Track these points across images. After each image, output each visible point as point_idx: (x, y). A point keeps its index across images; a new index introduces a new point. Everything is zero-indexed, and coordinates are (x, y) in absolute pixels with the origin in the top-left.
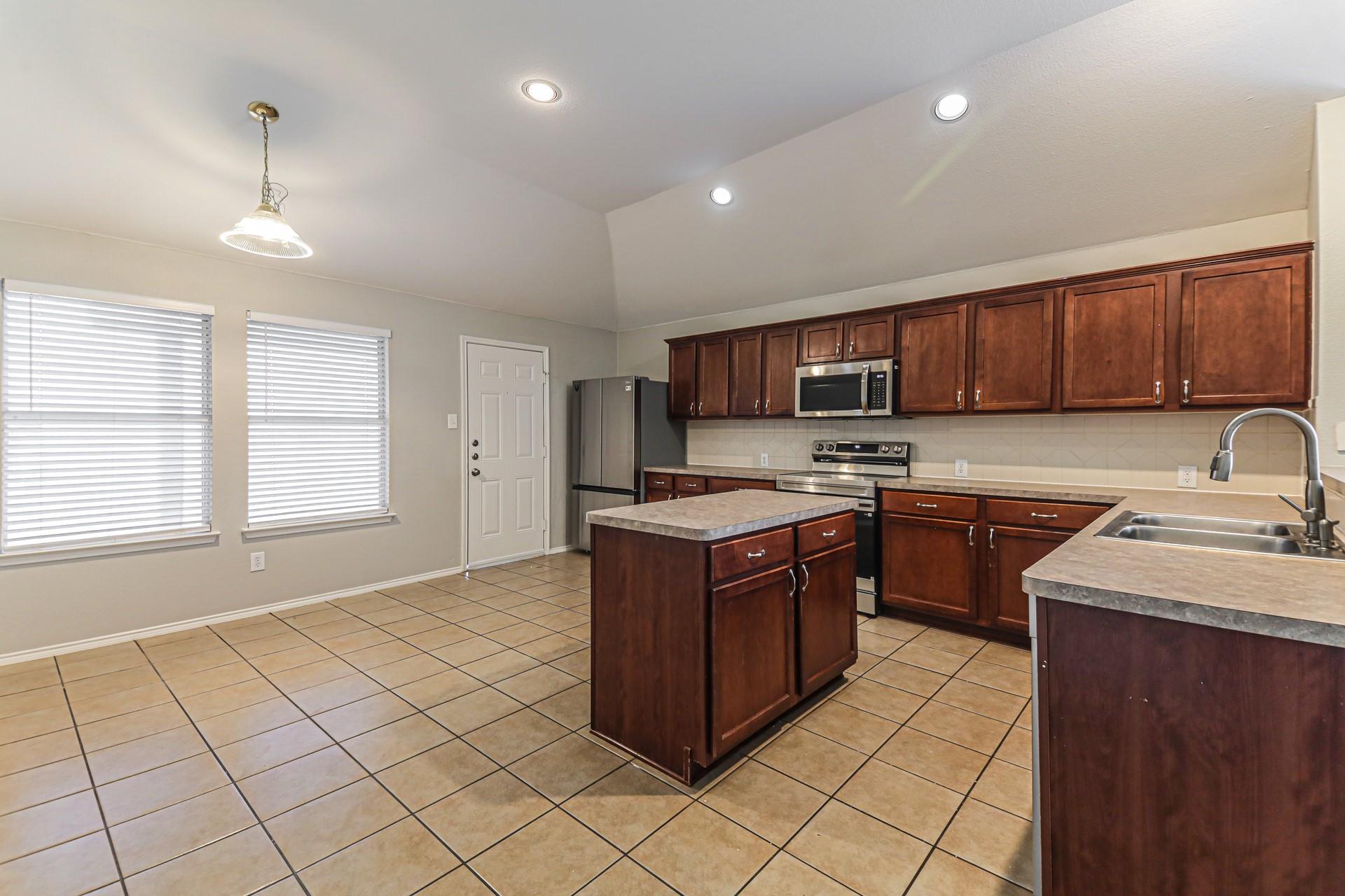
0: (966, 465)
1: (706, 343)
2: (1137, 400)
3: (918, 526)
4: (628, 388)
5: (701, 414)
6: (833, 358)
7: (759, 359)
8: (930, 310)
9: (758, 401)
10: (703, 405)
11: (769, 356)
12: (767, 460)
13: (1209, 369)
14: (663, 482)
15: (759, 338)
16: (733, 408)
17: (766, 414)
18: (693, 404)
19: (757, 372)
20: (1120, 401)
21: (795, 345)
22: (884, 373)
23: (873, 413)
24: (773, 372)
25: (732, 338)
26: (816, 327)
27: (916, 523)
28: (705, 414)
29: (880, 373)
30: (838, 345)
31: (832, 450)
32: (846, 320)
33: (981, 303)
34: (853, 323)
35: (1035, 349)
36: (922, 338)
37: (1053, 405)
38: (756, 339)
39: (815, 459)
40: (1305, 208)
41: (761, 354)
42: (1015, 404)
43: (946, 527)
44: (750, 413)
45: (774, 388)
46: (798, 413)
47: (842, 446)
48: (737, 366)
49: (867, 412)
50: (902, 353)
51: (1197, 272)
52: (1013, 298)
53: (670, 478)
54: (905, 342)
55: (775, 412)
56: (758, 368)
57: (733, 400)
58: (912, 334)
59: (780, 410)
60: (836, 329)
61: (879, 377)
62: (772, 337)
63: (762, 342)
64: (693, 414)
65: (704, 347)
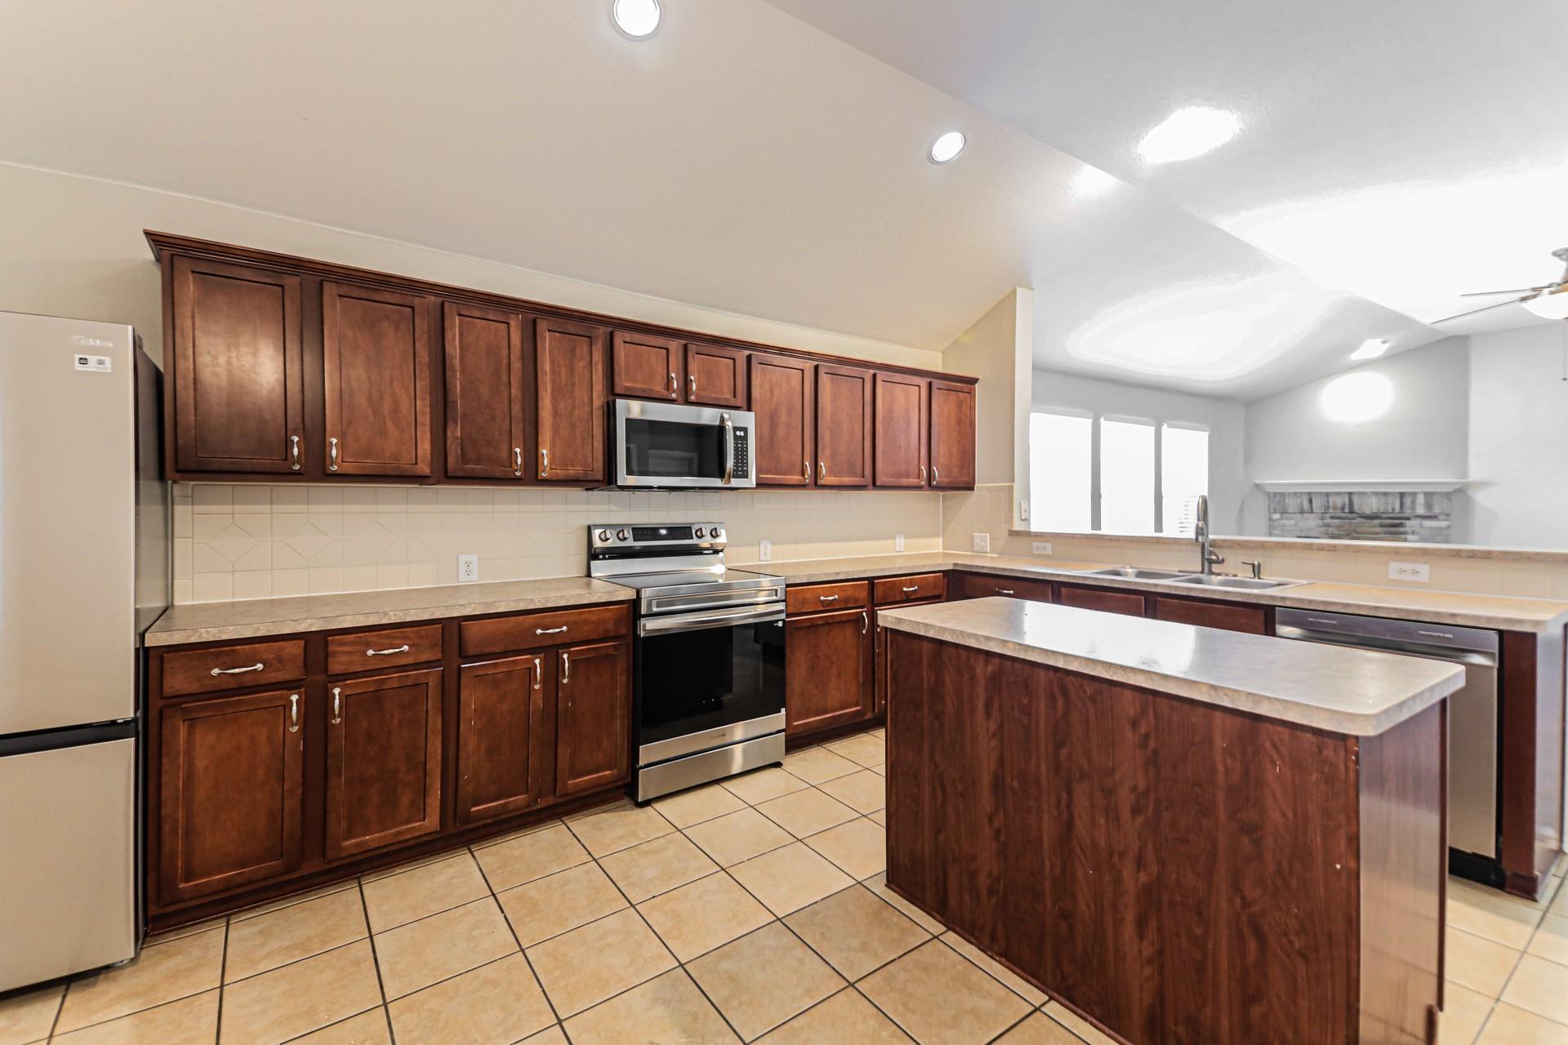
0: (769, 547)
1: (344, 290)
2: (913, 481)
3: (821, 625)
4: (101, 363)
5: (335, 468)
6: (664, 393)
7: (517, 365)
8: (778, 360)
9: (518, 450)
10: (342, 446)
11: (546, 365)
12: (474, 568)
13: (942, 460)
14: (260, 666)
15: (515, 322)
16: (451, 460)
17: (540, 478)
18: (296, 439)
19: (513, 391)
20: (905, 481)
21: (598, 357)
22: (745, 430)
23: (735, 482)
24: (554, 398)
25: (446, 304)
26: (638, 337)
27: (820, 622)
28: (348, 468)
29: (740, 429)
30: (673, 375)
31: (625, 539)
32: (684, 342)
33: (821, 365)
34: (692, 348)
35: (858, 426)
36: (772, 392)
37: (871, 483)
38: (508, 324)
39: (593, 555)
40: (943, 353)
41: (523, 358)
42: (847, 480)
43: (844, 619)
44: (498, 472)
45: (556, 430)
46: (624, 478)
47: (640, 532)
48: (458, 367)
49: (729, 481)
50: (754, 406)
51: (936, 383)
52: (845, 370)
53: (295, 649)
54: (755, 393)
55: (560, 473)
56: (515, 383)
57: (449, 442)
58: (761, 386)
59: (571, 472)
60: (667, 349)
61: (738, 433)
62: (549, 331)
63: (522, 332)
64: (297, 467)
65: (338, 299)
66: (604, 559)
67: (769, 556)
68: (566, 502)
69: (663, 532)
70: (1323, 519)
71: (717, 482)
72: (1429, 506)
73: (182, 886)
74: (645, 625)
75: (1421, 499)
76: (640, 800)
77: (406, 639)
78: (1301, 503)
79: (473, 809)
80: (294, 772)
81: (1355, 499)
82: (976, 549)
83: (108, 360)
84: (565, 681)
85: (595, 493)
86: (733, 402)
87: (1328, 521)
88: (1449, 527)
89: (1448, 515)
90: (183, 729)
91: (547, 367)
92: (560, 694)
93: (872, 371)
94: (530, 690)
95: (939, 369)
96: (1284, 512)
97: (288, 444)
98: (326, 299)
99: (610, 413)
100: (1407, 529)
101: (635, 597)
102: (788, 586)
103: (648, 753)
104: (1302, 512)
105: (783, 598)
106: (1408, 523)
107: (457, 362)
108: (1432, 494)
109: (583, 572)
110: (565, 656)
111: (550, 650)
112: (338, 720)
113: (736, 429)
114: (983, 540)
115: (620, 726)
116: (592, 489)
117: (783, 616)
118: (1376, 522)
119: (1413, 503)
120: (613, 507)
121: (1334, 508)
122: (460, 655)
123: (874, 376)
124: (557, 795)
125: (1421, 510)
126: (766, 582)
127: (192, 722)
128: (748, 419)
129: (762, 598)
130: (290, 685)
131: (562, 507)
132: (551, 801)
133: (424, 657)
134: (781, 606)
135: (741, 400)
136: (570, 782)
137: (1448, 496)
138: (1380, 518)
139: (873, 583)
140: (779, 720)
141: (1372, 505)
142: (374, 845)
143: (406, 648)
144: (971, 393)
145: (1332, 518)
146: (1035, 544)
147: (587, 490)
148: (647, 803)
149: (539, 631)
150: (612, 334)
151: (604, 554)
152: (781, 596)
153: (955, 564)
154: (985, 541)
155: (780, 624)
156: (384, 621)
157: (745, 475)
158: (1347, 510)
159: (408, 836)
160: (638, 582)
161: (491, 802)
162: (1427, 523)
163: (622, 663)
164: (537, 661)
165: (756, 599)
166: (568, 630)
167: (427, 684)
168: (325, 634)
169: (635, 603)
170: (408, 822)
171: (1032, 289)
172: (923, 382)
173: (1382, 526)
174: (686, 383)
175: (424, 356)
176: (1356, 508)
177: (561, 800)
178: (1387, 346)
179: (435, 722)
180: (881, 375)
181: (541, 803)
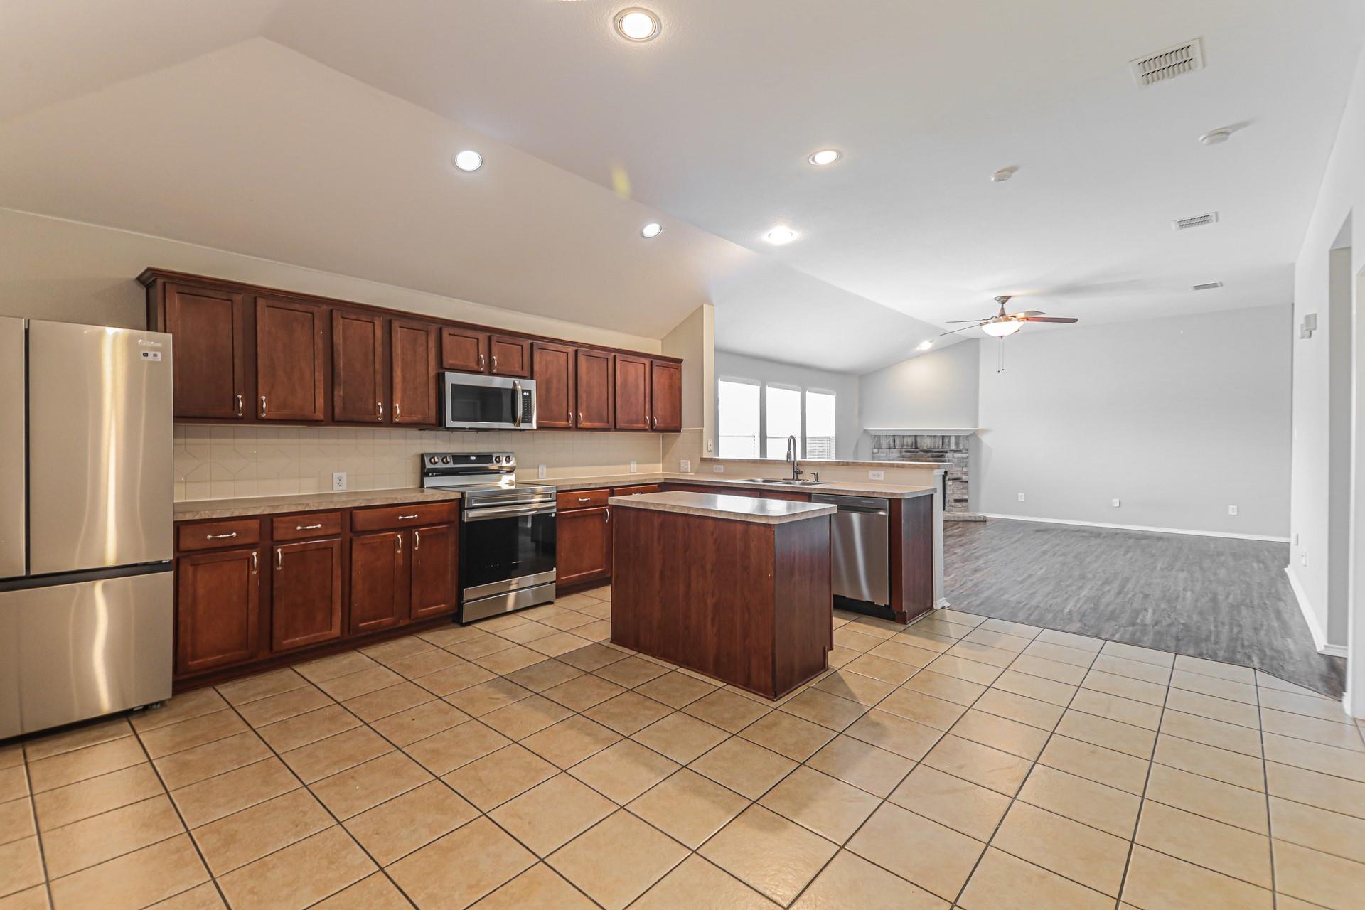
0: (546, 471)
1: (271, 303)
2: (641, 426)
3: (579, 517)
4: (155, 355)
5: (264, 415)
6: (476, 368)
7: (379, 350)
8: (551, 346)
9: (380, 404)
10: (268, 401)
11: (398, 350)
12: (344, 481)
13: (660, 412)
14: (234, 534)
15: (378, 323)
16: (337, 410)
17: (394, 422)
18: (240, 397)
19: (377, 366)
20: (635, 426)
21: (432, 344)
22: (530, 392)
23: (523, 426)
24: (403, 371)
25: (334, 311)
26: (457, 331)
27: (578, 515)
28: (273, 415)
29: (526, 391)
30: (482, 356)
31: (448, 463)
32: (489, 334)
33: (579, 350)
34: (494, 339)
35: (604, 389)
36: (547, 367)
37: (613, 427)
38: (374, 323)
39: (425, 473)
40: (662, 340)
41: (383, 344)
42: (597, 425)
43: (594, 513)
44: (367, 418)
45: (404, 390)
46: (450, 423)
47: (458, 458)
48: (341, 352)
49: (519, 425)
50: (535, 377)
51: (656, 362)
52: (595, 353)
53: (255, 524)
54: (536, 367)
55: (407, 419)
56: (378, 361)
57: (335, 399)
58: (540, 362)
59: (415, 418)
60: (478, 339)
61: (525, 394)
62: (400, 327)
63: (383, 329)
64: (241, 415)
65: (266, 309)
66: (432, 476)
67: (545, 476)
68: (406, 438)
69: (473, 458)
70: (901, 452)
71: (511, 426)
72: (957, 444)
73: (190, 663)
74: (467, 515)
75: (953, 440)
76: (464, 622)
77: (319, 521)
78: (889, 442)
79: (361, 625)
80: (254, 596)
81: (919, 440)
82: (681, 471)
83: (159, 354)
84: (417, 548)
85: (426, 432)
86: (521, 373)
87: (903, 454)
88: (968, 457)
89: (967, 450)
90: (190, 569)
91: (399, 351)
92: (413, 557)
93: (613, 354)
94: (394, 553)
95: (660, 354)
96: (879, 448)
97: (235, 401)
98: (259, 308)
99: (440, 379)
100: (946, 459)
101: (460, 497)
102: (558, 492)
103: (469, 593)
104: (890, 448)
105: (555, 499)
106: (947, 455)
107: (341, 348)
108: (959, 436)
109: (418, 484)
110: (417, 533)
111: (407, 528)
112: (280, 568)
113: (523, 391)
114: (686, 464)
115: (450, 577)
116: (424, 430)
117: (555, 510)
118: (930, 454)
119: (949, 442)
120: (438, 442)
121: (907, 446)
122: (351, 531)
123: (615, 357)
124: (412, 618)
125: (953, 447)
126: (540, 489)
127: (195, 565)
128: (532, 385)
129: (537, 499)
130: (252, 546)
131: (403, 441)
132: (407, 622)
133: (330, 532)
134: (554, 504)
135: (526, 373)
136: (420, 611)
137: (967, 438)
138: (931, 452)
139: (613, 490)
140: (552, 575)
141: (927, 443)
142: (302, 644)
143: (319, 526)
144: (679, 369)
145: (906, 452)
146: (715, 466)
147: (421, 430)
148: (469, 624)
149: (400, 518)
150: (441, 329)
151: (432, 473)
152: (553, 497)
153: (665, 479)
154: (687, 465)
155: (553, 515)
156: (307, 509)
157: (530, 421)
158: (914, 447)
159: (321, 639)
160: (462, 489)
161: (370, 621)
162: (957, 455)
163: (452, 538)
164: (399, 536)
165: (534, 500)
166: (418, 517)
167: (332, 548)
168: (272, 517)
169: (461, 501)
170: (321, 631)
171: (713, 305)
172: (647, 362)
173: (932, 457)
174: (490, 361)
175: (320, 344)
176: (919, 446)
177: (414, 622)
178: (933, 343)
179: (337, 572)
180: (619, 357)
181: (402, 623)
